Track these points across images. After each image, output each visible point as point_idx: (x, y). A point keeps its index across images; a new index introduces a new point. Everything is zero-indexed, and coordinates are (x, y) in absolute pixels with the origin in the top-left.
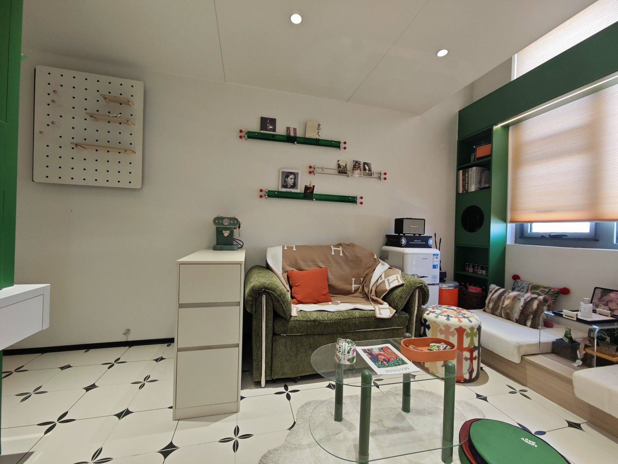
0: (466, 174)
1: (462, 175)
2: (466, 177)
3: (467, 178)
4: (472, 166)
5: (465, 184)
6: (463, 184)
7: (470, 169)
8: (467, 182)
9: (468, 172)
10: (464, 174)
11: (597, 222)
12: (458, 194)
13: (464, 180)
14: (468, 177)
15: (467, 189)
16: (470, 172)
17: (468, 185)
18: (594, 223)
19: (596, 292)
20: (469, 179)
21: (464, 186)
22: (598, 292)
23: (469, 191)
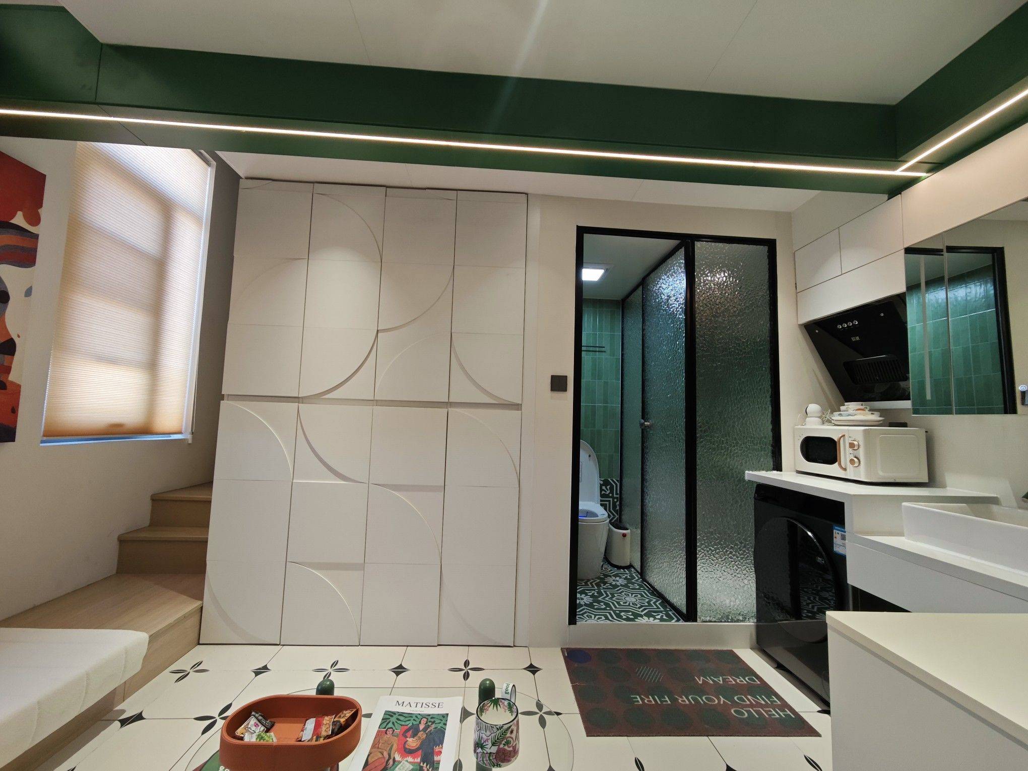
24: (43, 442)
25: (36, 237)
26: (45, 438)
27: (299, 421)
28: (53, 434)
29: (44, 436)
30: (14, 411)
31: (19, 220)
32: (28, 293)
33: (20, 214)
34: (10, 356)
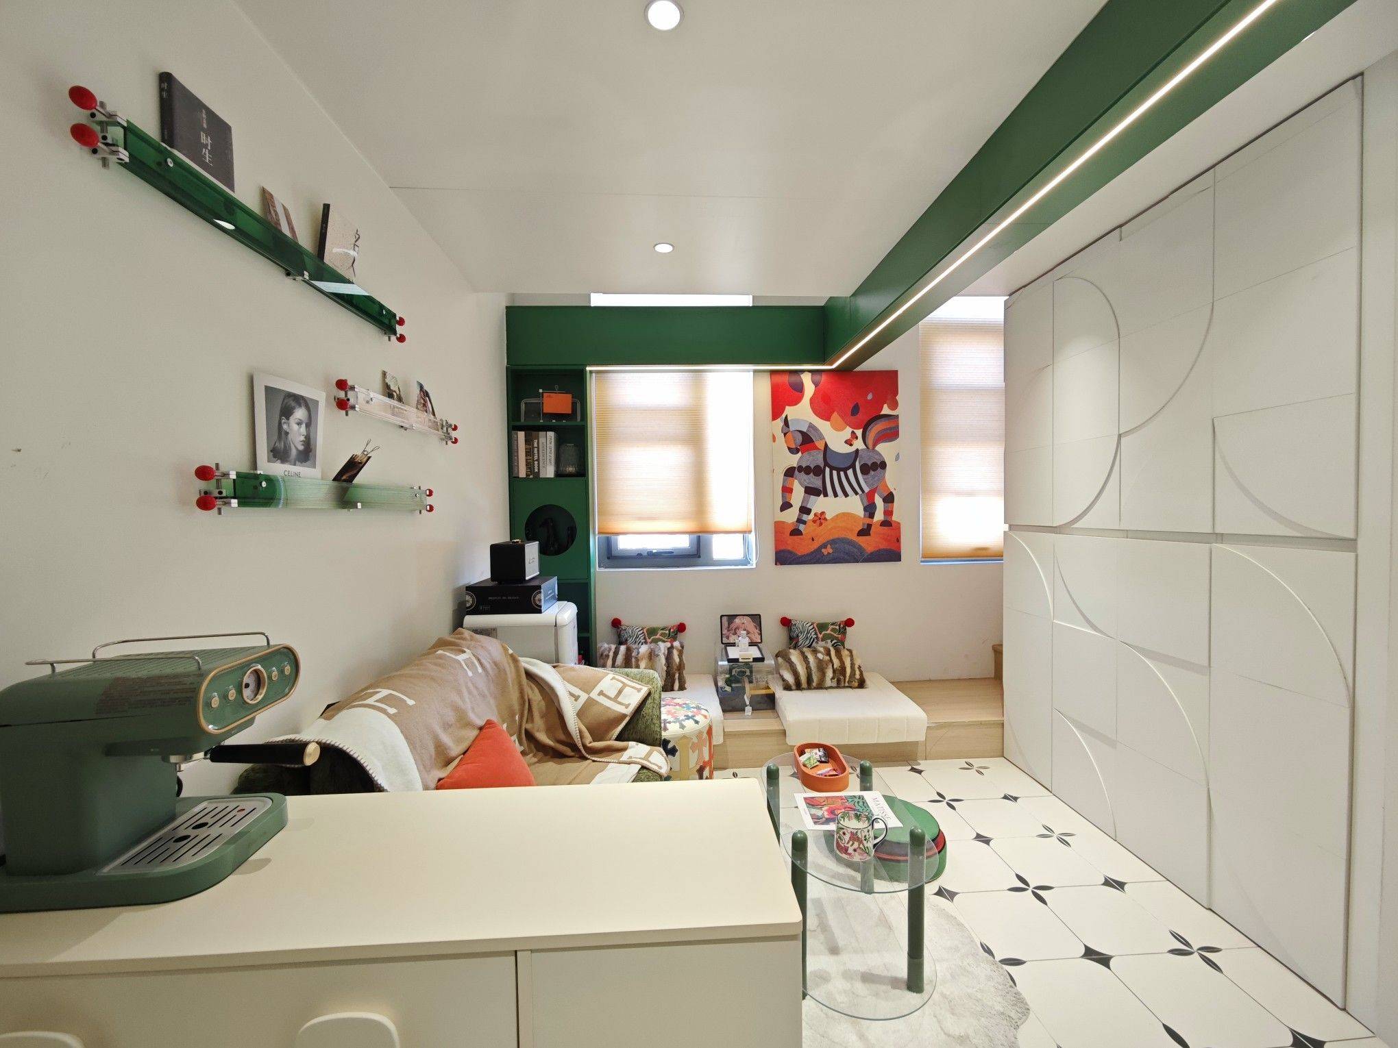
0: (532, 441)
1: (524, 441)
2: (533, 448)
3: (536, 449)
4: (546, 429)
5: (534, 463)
6: (527, 460)
7: (542, 434)
8: (536, 457)
9: (538, 438)
10: (528, 441)
11: (699, 534)
12: (513, 478)
13: (529, 453)
14: (538, 448)
15: (536, 470)
16: (542, 440)
17: (539, 464)
18: (695, 536)
19: (723, 621)
20: (540, 452)
21: (529, 465)
22: (725, 619)
23: (542, 476)
24: (922, 562)
25: (897, 417)
26: (923, 559)
27: (1056, 565)
28: (931, 556)
29: (923, 557)
30: (898, 540)
31: (886, 410)
32: (897, 458)
33: (885, 406)
34: (890, 504)
